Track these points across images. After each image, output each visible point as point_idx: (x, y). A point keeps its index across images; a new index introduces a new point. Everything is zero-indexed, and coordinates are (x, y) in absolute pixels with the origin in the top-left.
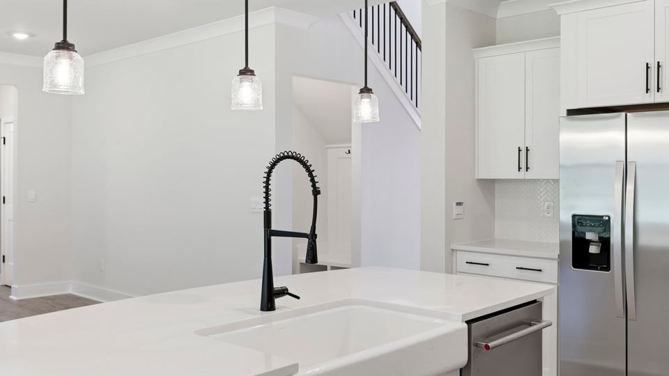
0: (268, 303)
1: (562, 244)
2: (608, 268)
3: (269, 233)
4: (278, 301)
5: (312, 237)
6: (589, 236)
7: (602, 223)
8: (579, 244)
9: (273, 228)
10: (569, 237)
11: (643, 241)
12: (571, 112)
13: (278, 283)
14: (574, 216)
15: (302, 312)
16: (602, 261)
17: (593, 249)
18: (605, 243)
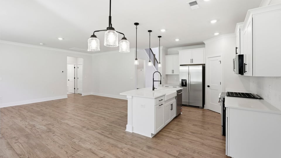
0: (153, 90)
1: (180, 84)
2: (186, 86)
3: (154, 81)
4: (155, 89)
5: (161, 81)
6: (184, 82)
7: (186, 80)
8: (182, 83)
9: (154, 80)
10: (181, 83)
11: (191, 83)
12: (181, 65)
13: (154, 87)
14: (182, 80)
15: (158, 90)
16: (186, 85)
17: (184, 84)
18: (186, 83)
